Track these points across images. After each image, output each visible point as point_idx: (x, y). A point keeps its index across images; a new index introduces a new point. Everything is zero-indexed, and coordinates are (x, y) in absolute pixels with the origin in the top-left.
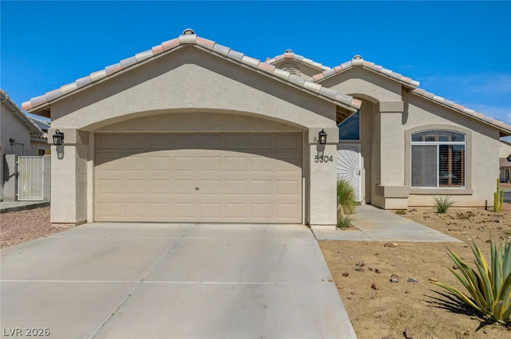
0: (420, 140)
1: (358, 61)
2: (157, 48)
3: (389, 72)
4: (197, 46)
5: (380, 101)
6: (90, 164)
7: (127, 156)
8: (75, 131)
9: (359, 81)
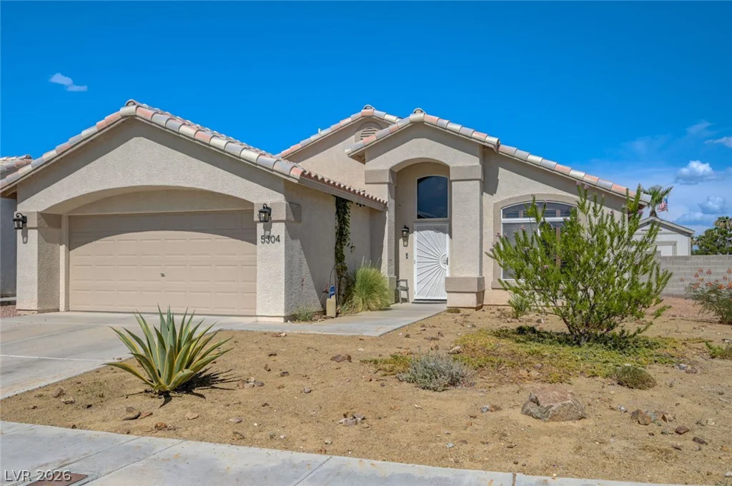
0: (517, 216)
1: (418, 116)
2: (101, 123)
3: (456, 127)
4: (138, 118)
5: (451, 166)
6: (63, 248)
7: (97, 239)
8: (36, 215)
9: (425, 142)
